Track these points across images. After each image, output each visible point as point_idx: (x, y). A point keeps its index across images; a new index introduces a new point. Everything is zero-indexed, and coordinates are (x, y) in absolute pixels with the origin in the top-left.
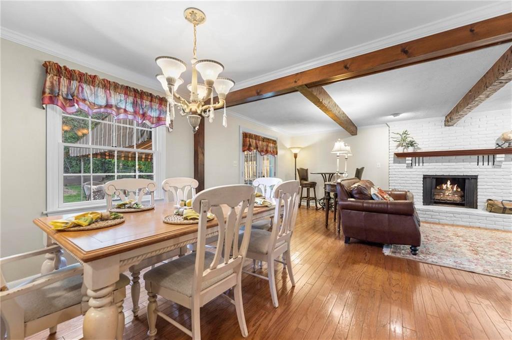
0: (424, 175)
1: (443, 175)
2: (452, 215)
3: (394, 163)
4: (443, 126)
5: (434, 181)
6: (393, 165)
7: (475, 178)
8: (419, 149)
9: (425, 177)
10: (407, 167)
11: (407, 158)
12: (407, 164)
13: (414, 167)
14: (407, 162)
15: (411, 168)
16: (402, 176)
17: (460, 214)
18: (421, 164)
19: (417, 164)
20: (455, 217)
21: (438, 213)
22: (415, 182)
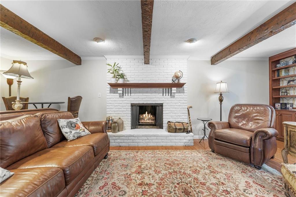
0: (131, 104)
1: (143, 104)
2: (146, 138)
3: (110, 93)
4: (143, 64)
5: (138, 108)
6: (109, 94)
7: (161, 105)
8: (128, 81)
9: (133, 105)
10: (120, 96)
11: (119, 89)
12: (120, 94)
13: (125, 97)
14: (119, 92)
15: (123, 98)
16: (116, 105)
17: (151, 137)
18: (129, 94)
19: (127, 94)
20: (148, 139)
21: (137, 138)
22: (125, 110)
